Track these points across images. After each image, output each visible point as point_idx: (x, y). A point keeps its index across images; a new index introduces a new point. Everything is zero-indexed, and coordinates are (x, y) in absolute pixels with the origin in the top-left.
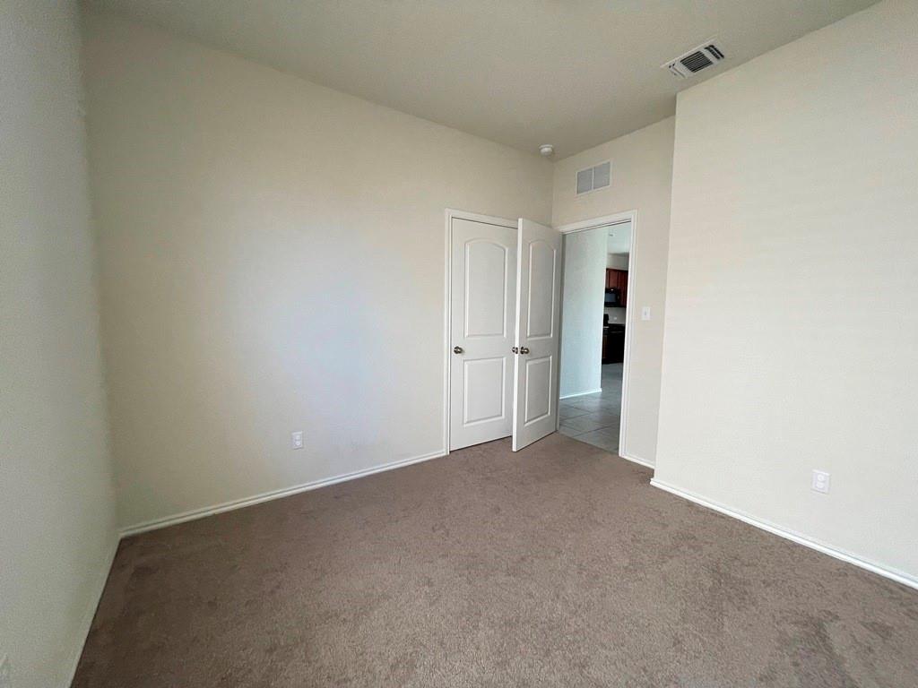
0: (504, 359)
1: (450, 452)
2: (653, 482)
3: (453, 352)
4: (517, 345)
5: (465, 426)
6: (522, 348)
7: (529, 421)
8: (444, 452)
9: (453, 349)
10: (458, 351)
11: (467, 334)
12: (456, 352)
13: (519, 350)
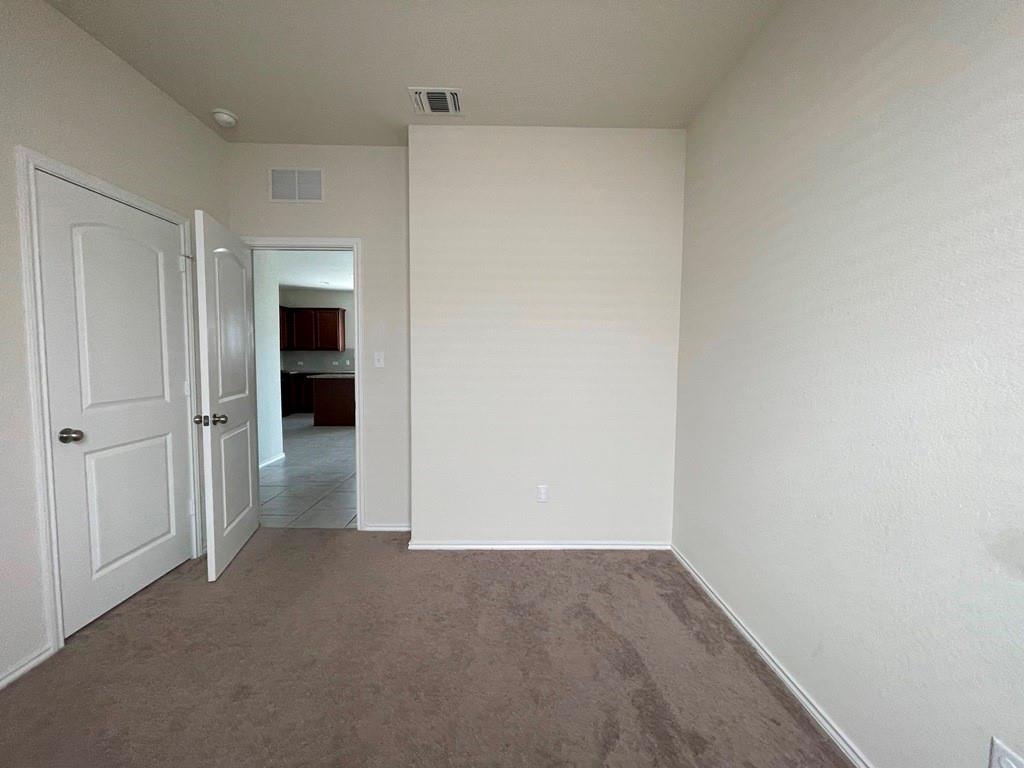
0: (169, 437)
1: (66, 640)
2: (412, 546)
3: (57, 441)
4: (206, 411)
5: (96, 576)
6: (215, 416)
7: (229, 525)
8: (51, 645)
9: (58, 435)
10: (67, 436)
11: (88, 401)
12: (64, 440)
13: (211, 419)
